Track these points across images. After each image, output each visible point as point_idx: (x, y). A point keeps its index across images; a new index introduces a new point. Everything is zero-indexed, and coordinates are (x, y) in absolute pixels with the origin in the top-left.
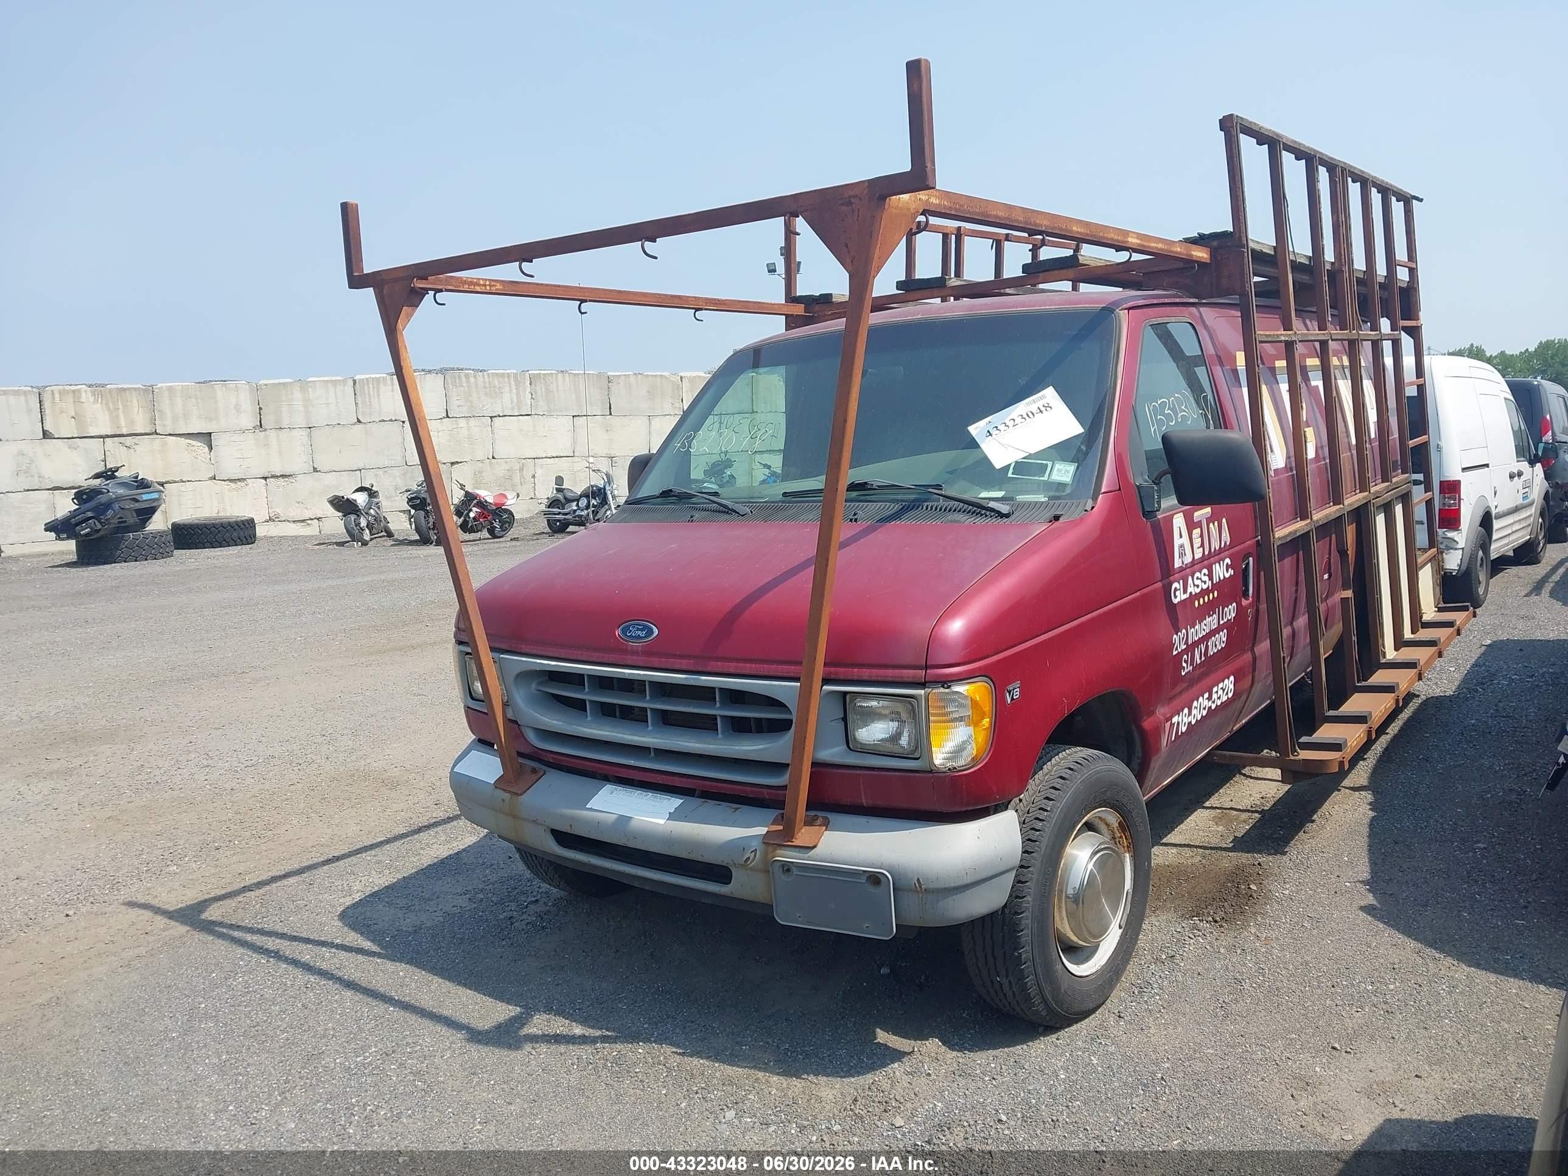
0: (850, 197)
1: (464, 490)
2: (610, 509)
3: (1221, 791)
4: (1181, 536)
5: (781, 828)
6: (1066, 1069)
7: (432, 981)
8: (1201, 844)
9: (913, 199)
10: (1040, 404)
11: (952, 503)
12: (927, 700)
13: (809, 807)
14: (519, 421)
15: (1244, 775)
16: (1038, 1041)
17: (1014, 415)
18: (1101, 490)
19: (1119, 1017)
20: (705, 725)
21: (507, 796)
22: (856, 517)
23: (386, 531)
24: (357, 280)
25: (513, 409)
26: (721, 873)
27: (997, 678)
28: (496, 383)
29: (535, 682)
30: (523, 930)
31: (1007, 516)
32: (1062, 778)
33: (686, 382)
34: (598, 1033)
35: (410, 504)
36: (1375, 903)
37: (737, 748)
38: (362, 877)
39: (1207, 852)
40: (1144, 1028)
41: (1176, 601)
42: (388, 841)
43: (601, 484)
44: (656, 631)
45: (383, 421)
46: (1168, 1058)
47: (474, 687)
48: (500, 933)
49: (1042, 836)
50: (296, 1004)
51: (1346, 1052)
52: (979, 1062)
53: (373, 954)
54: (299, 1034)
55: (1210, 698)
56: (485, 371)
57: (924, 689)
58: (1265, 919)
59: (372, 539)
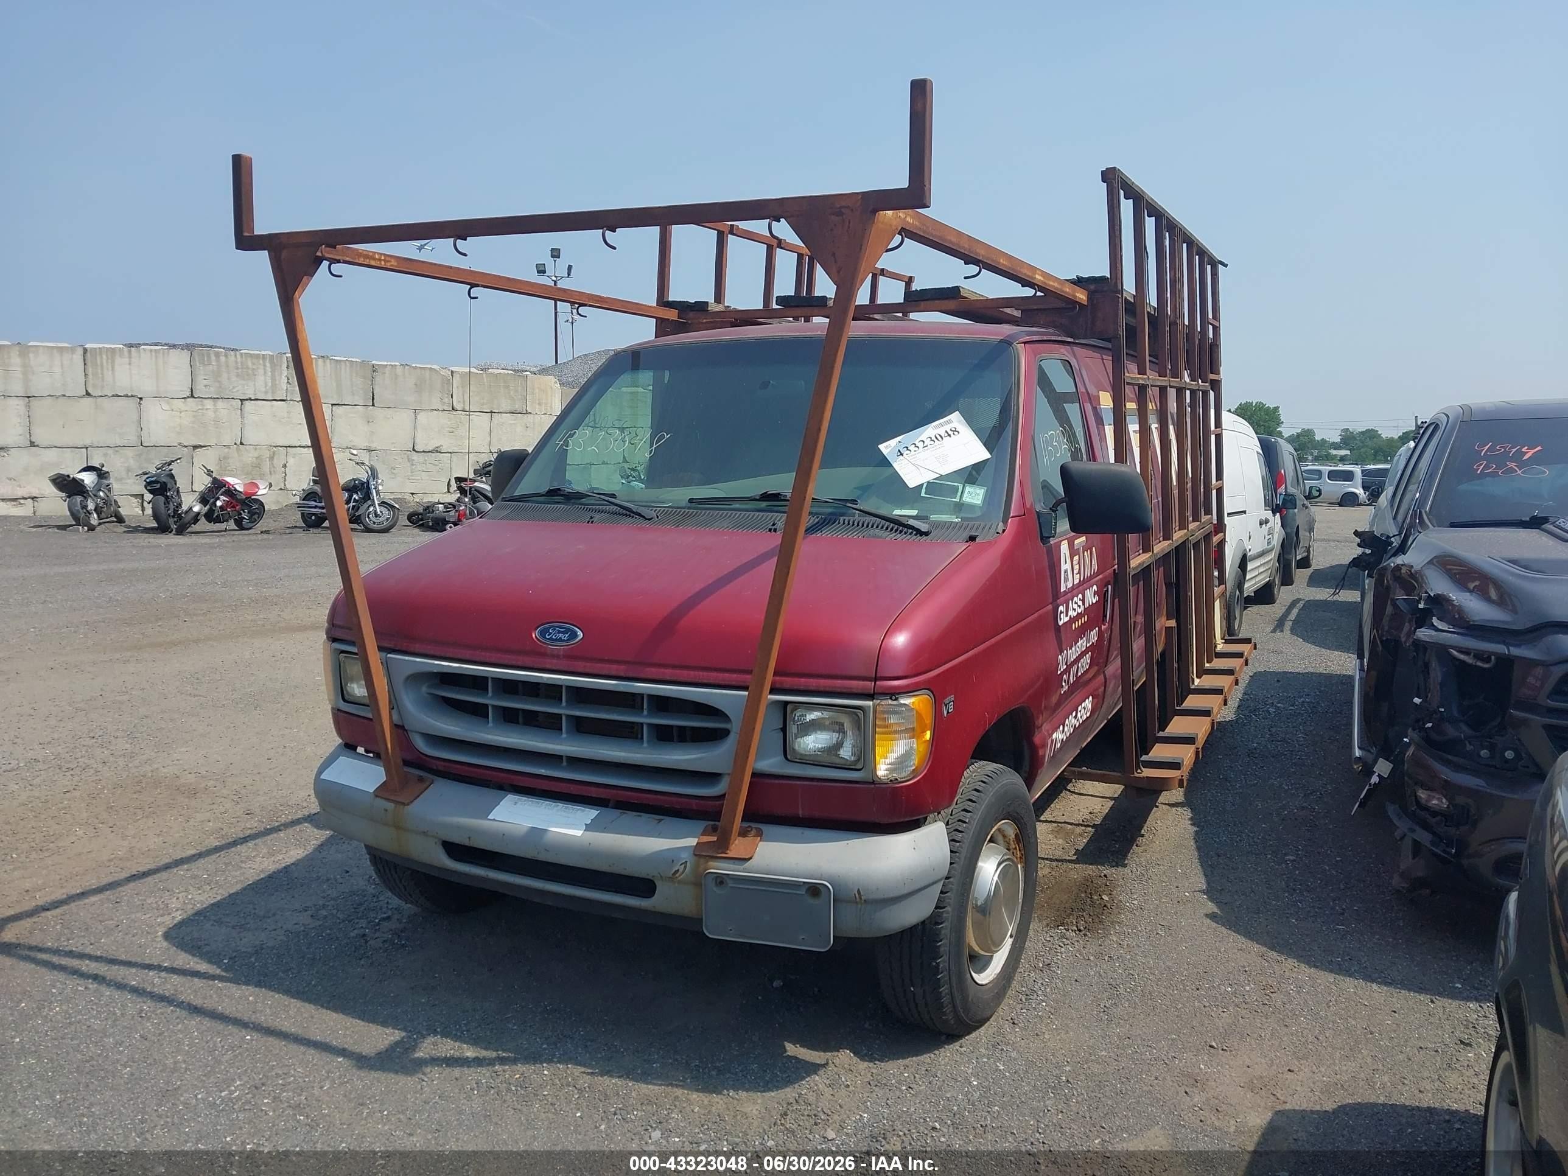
0: (841, 207)
1: (211, 476)
2: (373, 504)
3: (1052, 805)
4: (1066, 563)
5: (715, 839)
6: (977, 1076)
7: (289, 1005)
8: (1046, 857)
9: (895, 216)
10: (948, 428)
11: (868, 519)
12: (875, 711)
13: (745, 818)
14: (272, 406)
15: (1069, 791)
16: (943, 1049)
17: (923, 437)
18: (1010, 514)
19: (1014, 1023)
20: (628, 733)
21: (390, 806)
22: (775, 527)
23: (116, 516)
24: (246, 241)
25: (266, 392)
26: (645, 886)
27: (937, 690)
28: (250, 364)
29: (427, 684)
30: (380, 948)
31: (927, 534)
32: (976, 790)
33: (456, 377)
34: (494, 1054)
35: (149, 488)
36: (1216, 910)
37: (667, 757)
38: (179, 893)
39: (1054, 864)
40: (1039, 1033)
41: (1061, 623)
42: (200, 855)
43: (363, 476)
44: (580, 634)
45: (117, 396)
46: (1068, 1062)
47: (348, 689)
48: (355, 952)
49: (962, 848)
50: (133, 1035)
51: (1223, 1050)
52: (892, 1072)
53: (213, 977)
54: (145, 1068)
55: (1076, 717)
56: (237, 350)
57: (872, 700)
58: (1122, 928)
59: (100, 524)
